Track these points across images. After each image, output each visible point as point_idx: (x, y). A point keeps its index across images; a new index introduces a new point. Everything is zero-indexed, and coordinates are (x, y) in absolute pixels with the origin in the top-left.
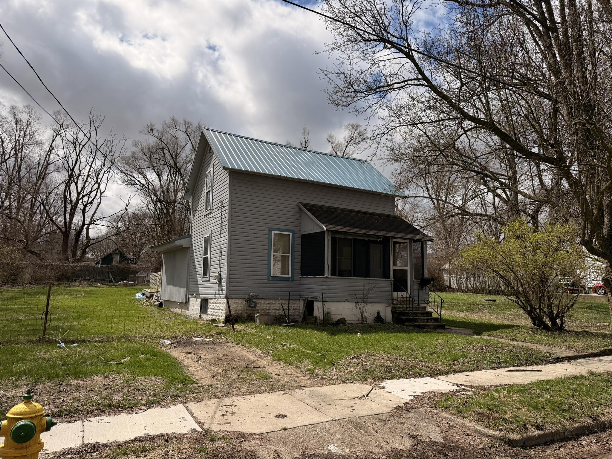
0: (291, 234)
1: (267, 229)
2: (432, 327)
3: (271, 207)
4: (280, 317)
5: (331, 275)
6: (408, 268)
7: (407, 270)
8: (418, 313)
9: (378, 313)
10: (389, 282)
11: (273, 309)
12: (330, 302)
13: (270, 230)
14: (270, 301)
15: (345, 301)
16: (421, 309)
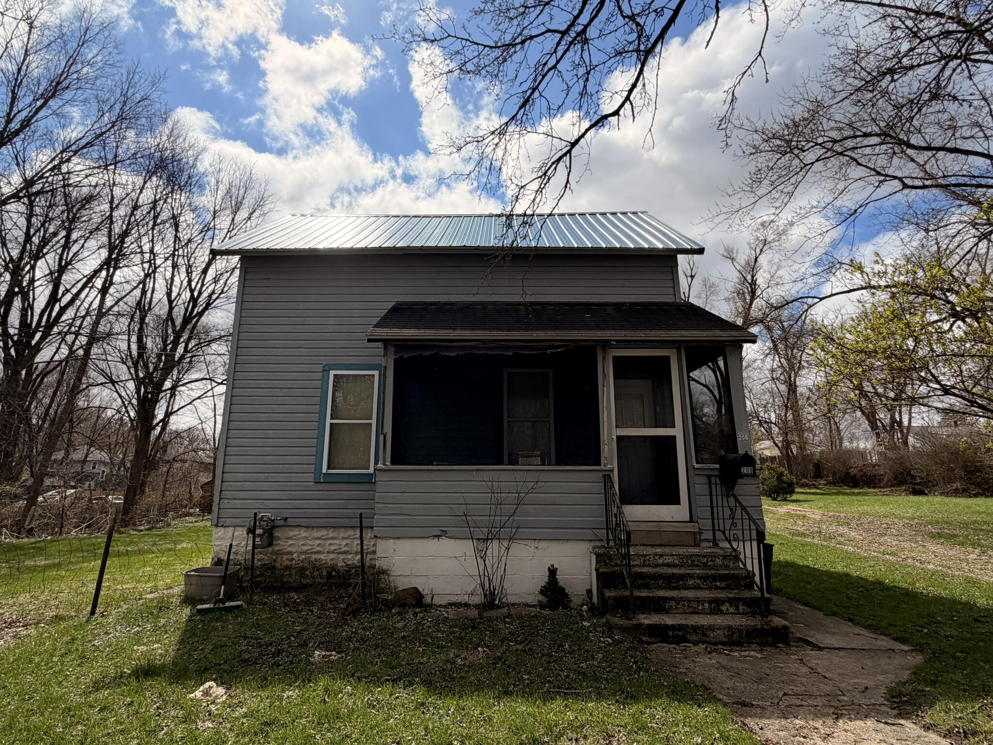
0: (376, 373)
1: (320, 368)
2: (720, 635)
3: (331, 321)
4: (347, 571)
5: (392, 464)
6: (677, 431)
7: (674, 438)
8: (691, 576)
9: (553, 572)
10: (601, 474)
11: (329, 552)
12: (386, 538)
13: (326, 371)
14: (323, 532)
15: (438, 537)
16: (719, 561)
